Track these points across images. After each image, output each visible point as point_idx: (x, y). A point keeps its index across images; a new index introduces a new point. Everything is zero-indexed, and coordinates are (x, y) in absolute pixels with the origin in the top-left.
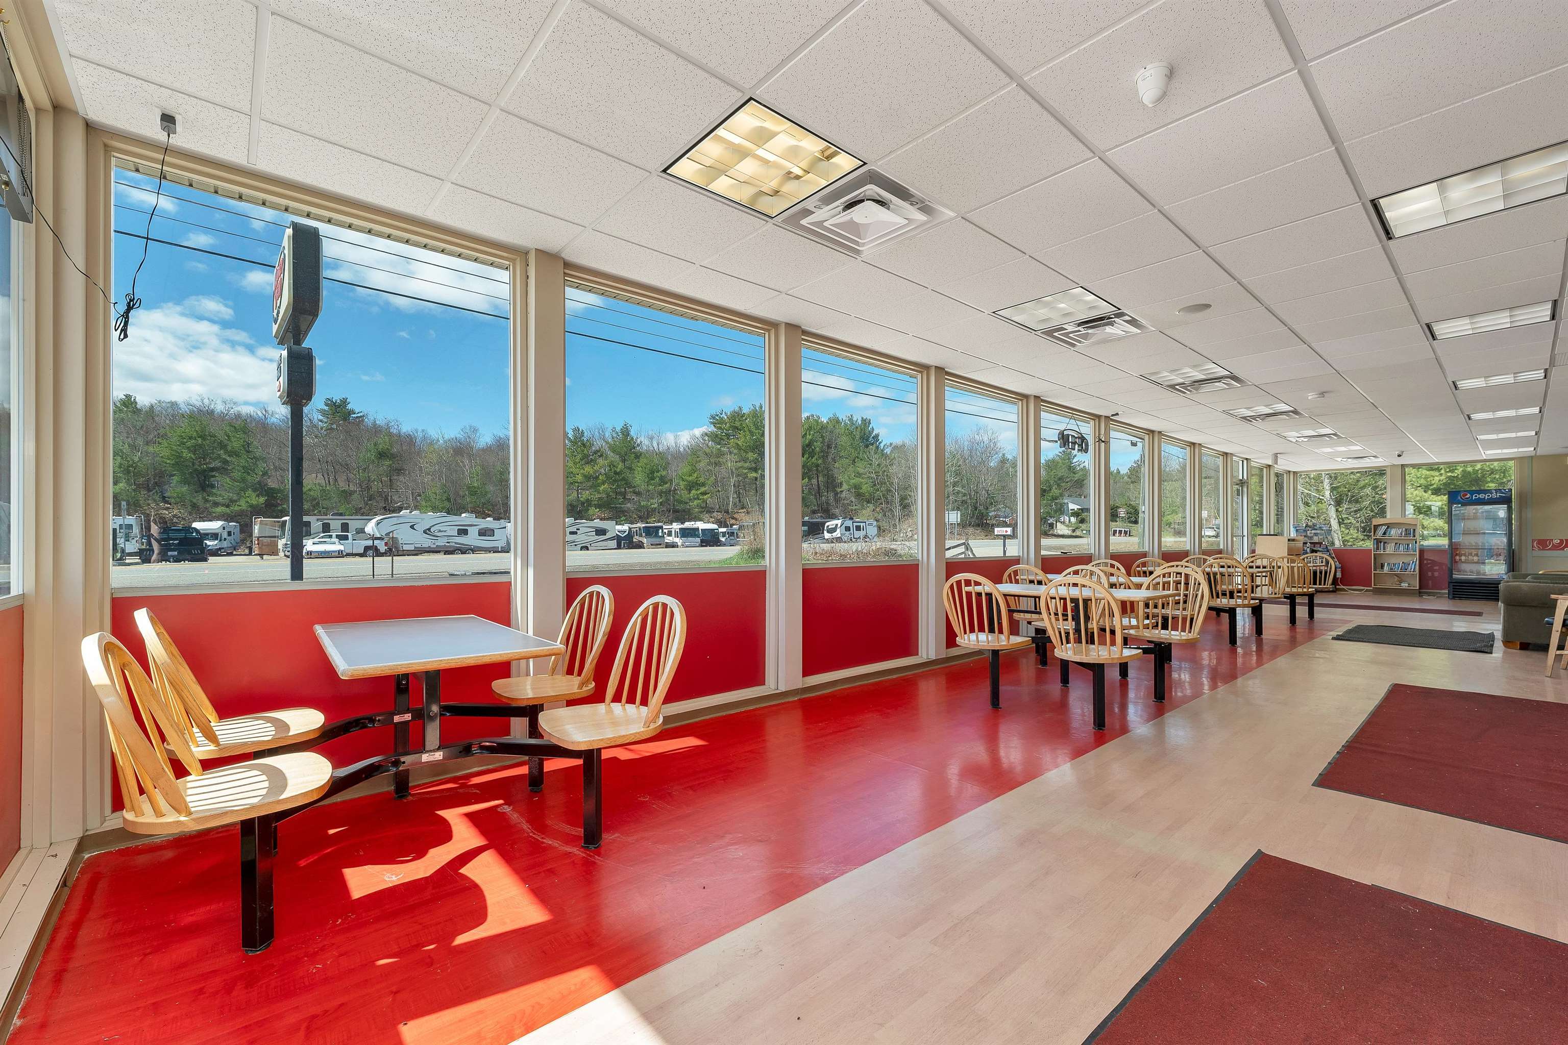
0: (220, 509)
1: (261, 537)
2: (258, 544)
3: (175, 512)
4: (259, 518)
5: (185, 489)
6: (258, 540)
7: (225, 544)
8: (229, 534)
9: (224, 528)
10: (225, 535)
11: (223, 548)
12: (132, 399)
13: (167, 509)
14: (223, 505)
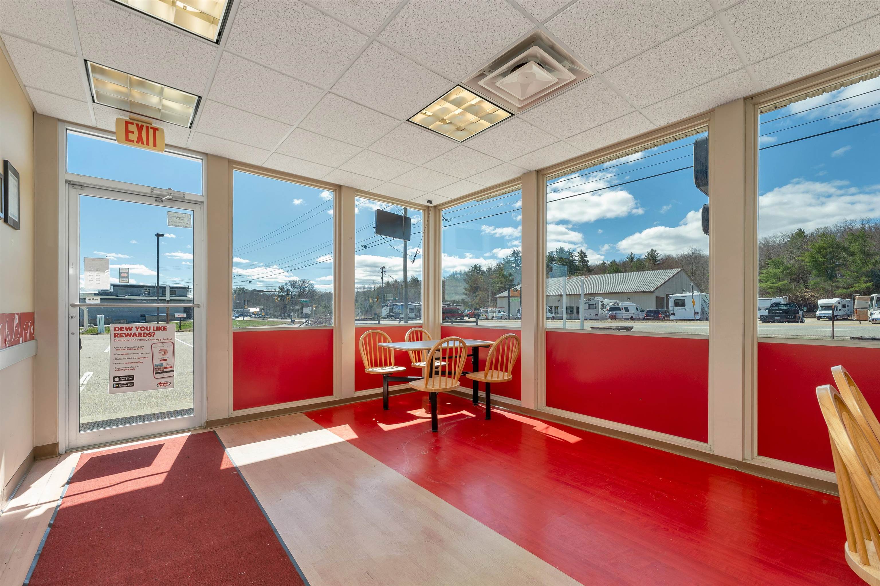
0: (840, 291)
1: (859, 308)
2: (857, 313)
3: (813, 294)
4: (858, 295)
5: (819, 280)
6: (856, 310)
7: (840, 313)
8: (844, 306)
9: (839, 303)
10: (840, 307)
11: (838, 316)
12: (802, 231)
13: (808, 292)
14: (843, 288)
